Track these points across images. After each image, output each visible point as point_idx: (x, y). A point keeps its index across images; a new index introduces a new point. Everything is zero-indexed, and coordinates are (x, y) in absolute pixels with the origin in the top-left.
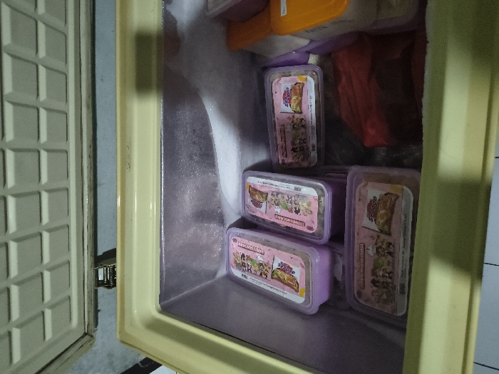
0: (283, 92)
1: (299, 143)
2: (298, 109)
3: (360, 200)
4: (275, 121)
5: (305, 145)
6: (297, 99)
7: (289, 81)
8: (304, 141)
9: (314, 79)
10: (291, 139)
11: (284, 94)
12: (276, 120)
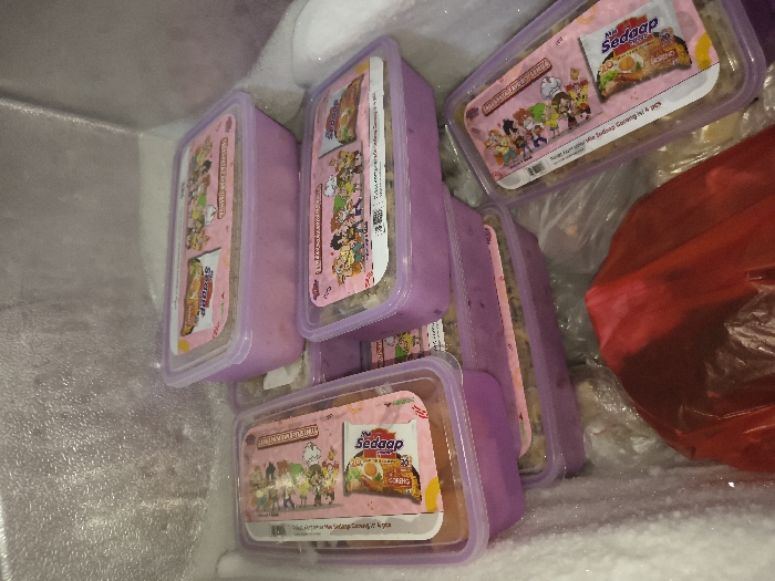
0: (636, 14)
1: (529, 133)
2: (610, 86)
3: (388, 405)
4: (549, 36)
5: (532, 146)
6: (638, 68)
7: (679, 15)
8: (540, 141)
9: (718, 86)
10: (527, 106)
11: (633, 21)
12: (555, 38)
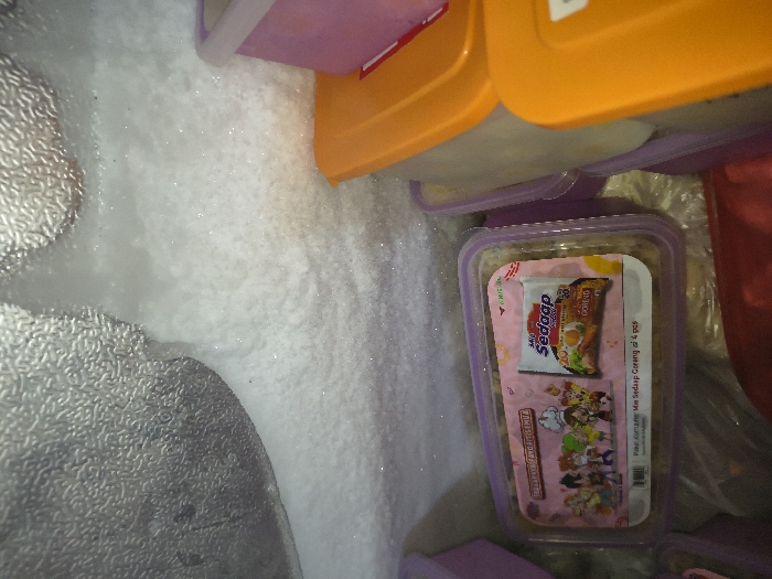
0: (527, 310)
1: (590, 464)
2: (586, 363)
4: (499, 397)
5: (609, 468)
6: (583, 330)
7: (551, 275)
11: (533, 317)
